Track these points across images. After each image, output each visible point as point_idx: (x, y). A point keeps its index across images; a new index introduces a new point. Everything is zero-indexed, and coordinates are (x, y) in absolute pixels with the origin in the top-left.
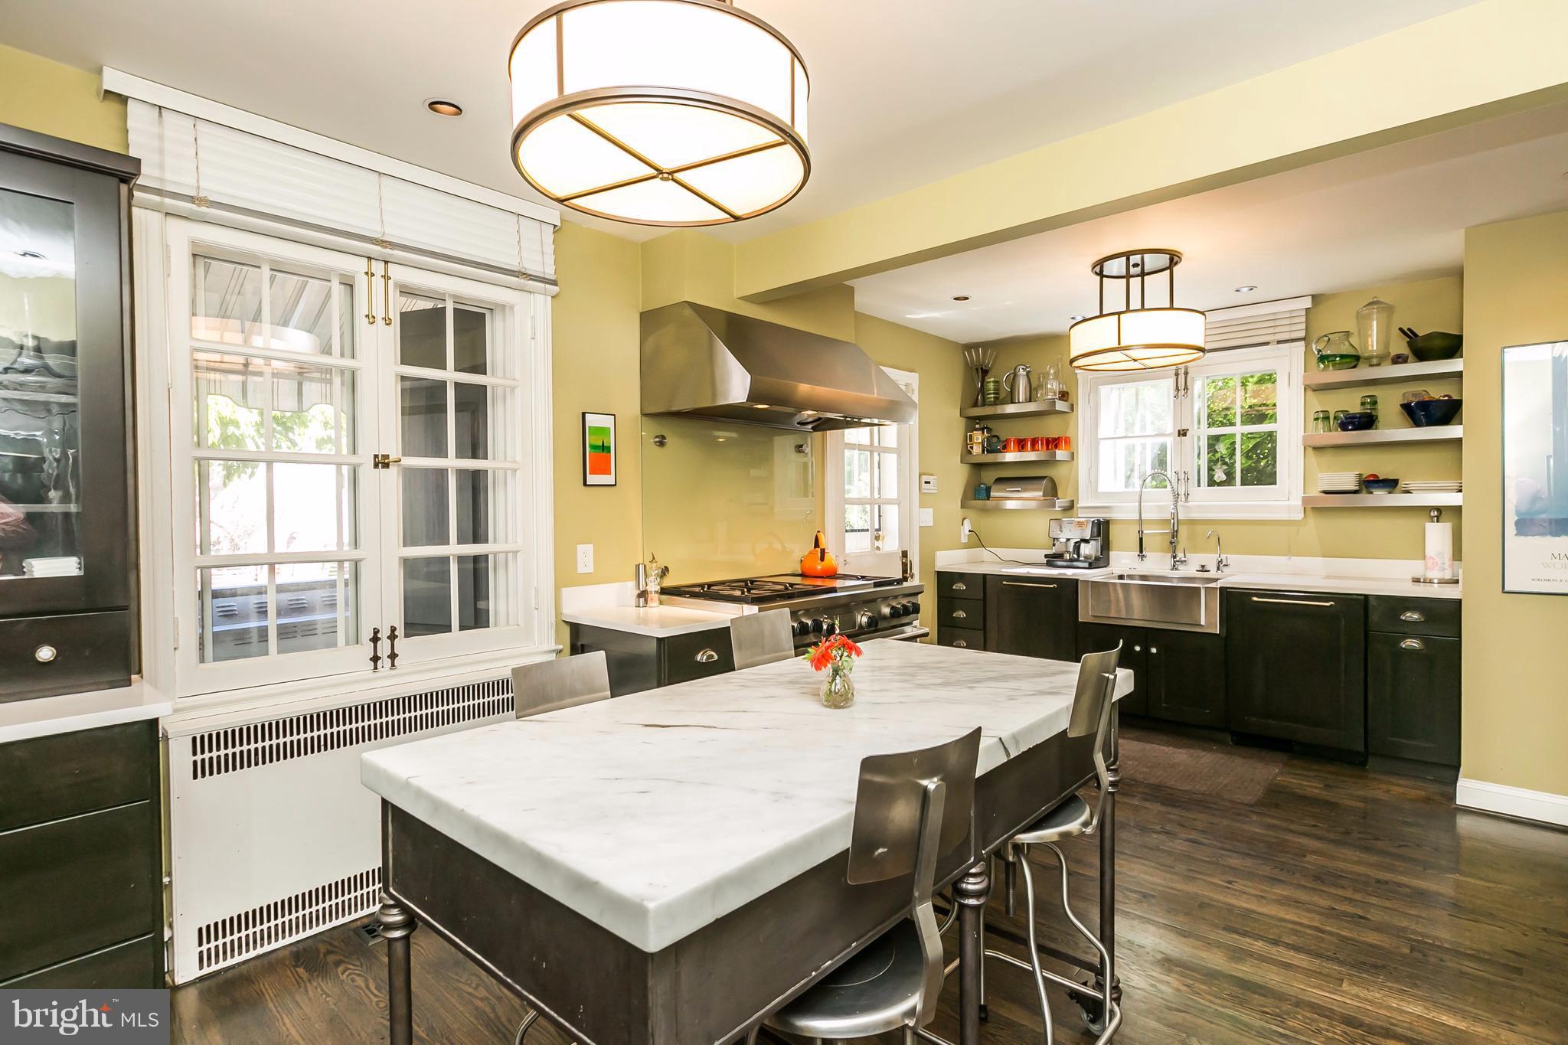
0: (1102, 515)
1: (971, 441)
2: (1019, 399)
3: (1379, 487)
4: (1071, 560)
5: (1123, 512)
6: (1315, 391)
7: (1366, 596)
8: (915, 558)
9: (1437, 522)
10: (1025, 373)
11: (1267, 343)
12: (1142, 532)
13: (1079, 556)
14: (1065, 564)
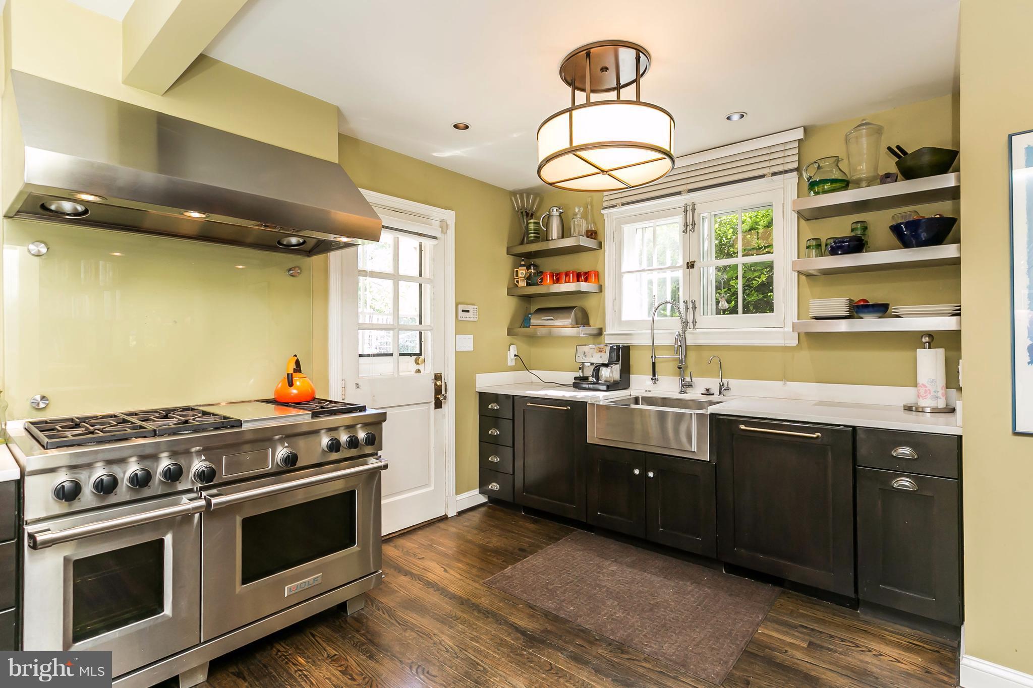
0: (621, 341)
1: (517, 276)
2: (552, 237)
3: (869, 312)
4: (594, 383)
5: (640, 340)
6: (808, 220)
7: (854, 428)
8: (450, 379)
9: (930, 348)
10: (558, 214)
11: (763, 176)
12: (655, 357)
13: (598, 379)
14: (591, 386)
